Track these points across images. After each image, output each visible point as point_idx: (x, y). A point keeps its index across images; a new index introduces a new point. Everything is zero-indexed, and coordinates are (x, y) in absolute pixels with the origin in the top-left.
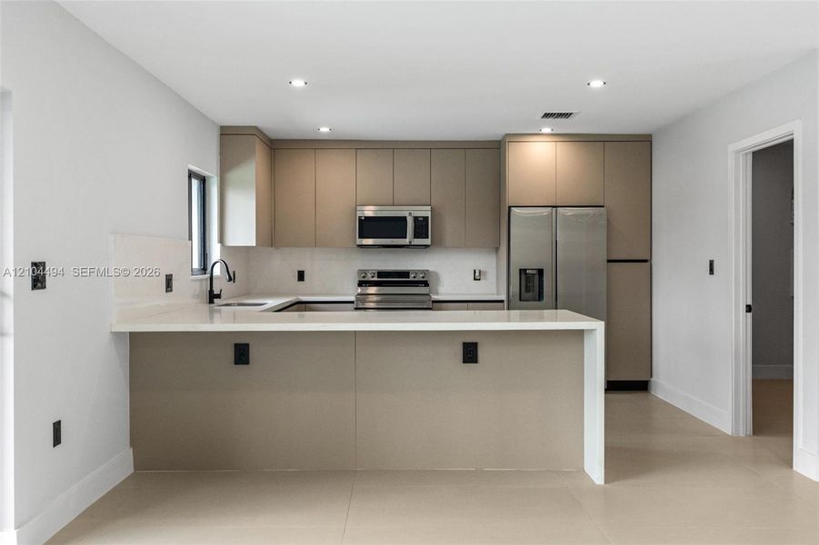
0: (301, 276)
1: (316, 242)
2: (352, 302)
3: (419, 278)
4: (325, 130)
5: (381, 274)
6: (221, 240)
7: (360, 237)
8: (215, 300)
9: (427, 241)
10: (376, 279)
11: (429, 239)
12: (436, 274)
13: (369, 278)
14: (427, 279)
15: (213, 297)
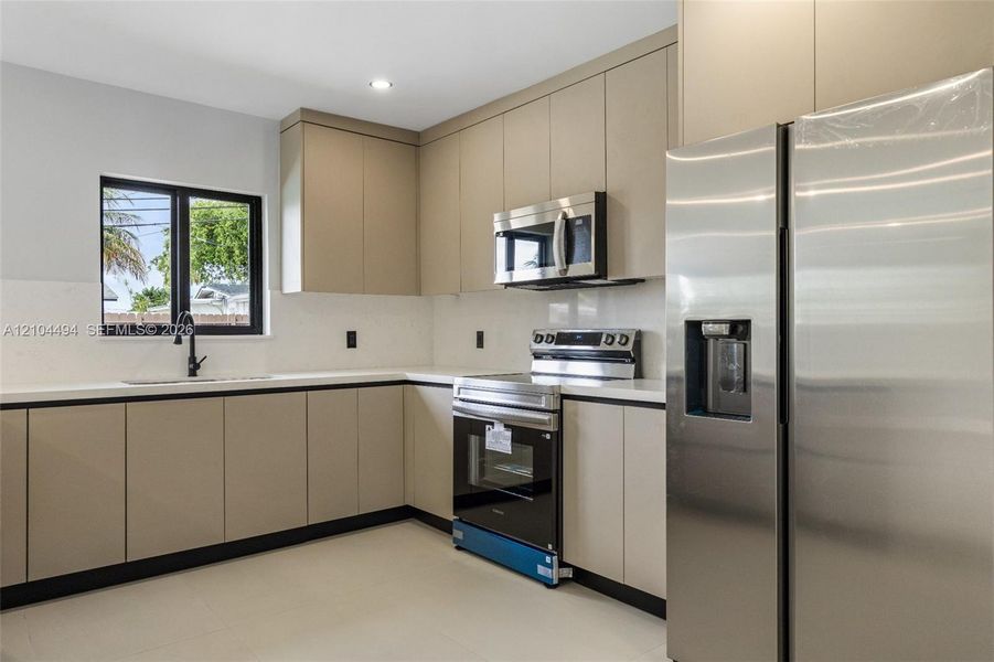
2: (452, 387)
3: (616, 346)
5: (562, 337)
10: (553, 346)
11: (592, 264)
13: (544, 346)
14: (629, 347)
15: (194, 367)
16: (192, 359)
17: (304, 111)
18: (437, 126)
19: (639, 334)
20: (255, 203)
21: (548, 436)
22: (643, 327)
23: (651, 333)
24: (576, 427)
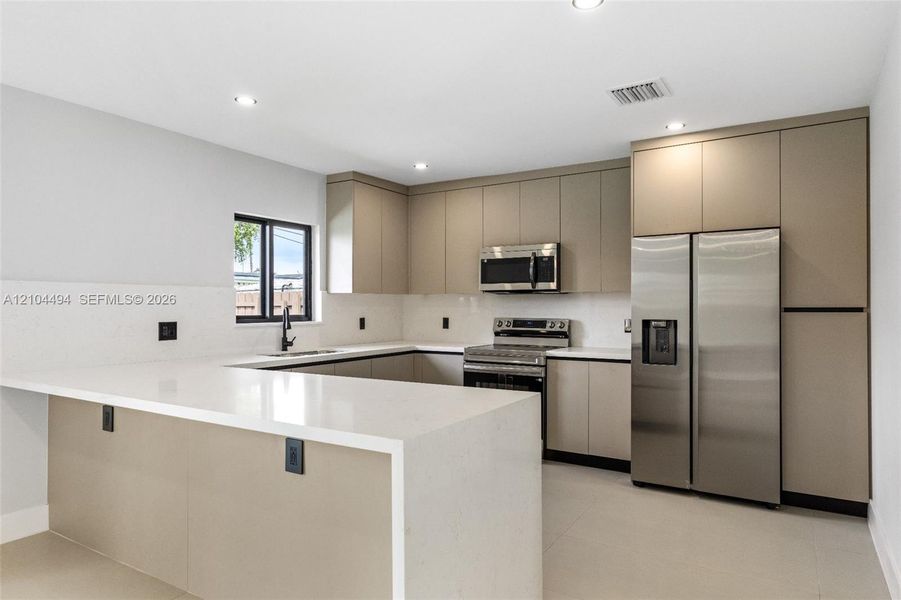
0: (446, 323)
1: (446, 289)
2: (462, 354)
3: (557, 328)
4: (421, 167)
5: (517, 323)
6: (326, 287)
7: (482, 282)
8: (288, 348)
9: (553, 286)
10: (511, 328)
11: (555, 283)
12: (579, 323)
13: (504, 328)
14: (566, 329)
15: (286, 344)
16: (285, 339)
17: (354, 173)
18: (418, 186)
19: (570, 321)
20: (308, 230)
21: (540, 380)
22: (572, 318)
23: (577, 322)
24: (557, 374)
